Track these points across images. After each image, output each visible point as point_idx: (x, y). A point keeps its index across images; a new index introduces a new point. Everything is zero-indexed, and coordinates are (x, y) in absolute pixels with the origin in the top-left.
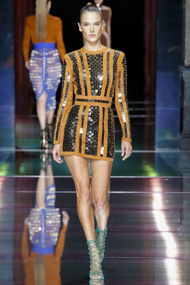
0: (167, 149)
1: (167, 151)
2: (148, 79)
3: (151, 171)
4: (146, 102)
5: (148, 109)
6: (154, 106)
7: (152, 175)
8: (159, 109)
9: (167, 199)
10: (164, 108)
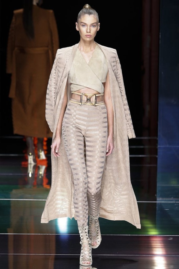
0: (172, 199)
1: (171, 201)
2: (147, 108)
3: (151, 228)
4: (146, 138)
5: (147, 147)
6: (156, 142)
7: (153, 232)
8: (161, 147)
9: (171, 264)
10: (168, 146)
